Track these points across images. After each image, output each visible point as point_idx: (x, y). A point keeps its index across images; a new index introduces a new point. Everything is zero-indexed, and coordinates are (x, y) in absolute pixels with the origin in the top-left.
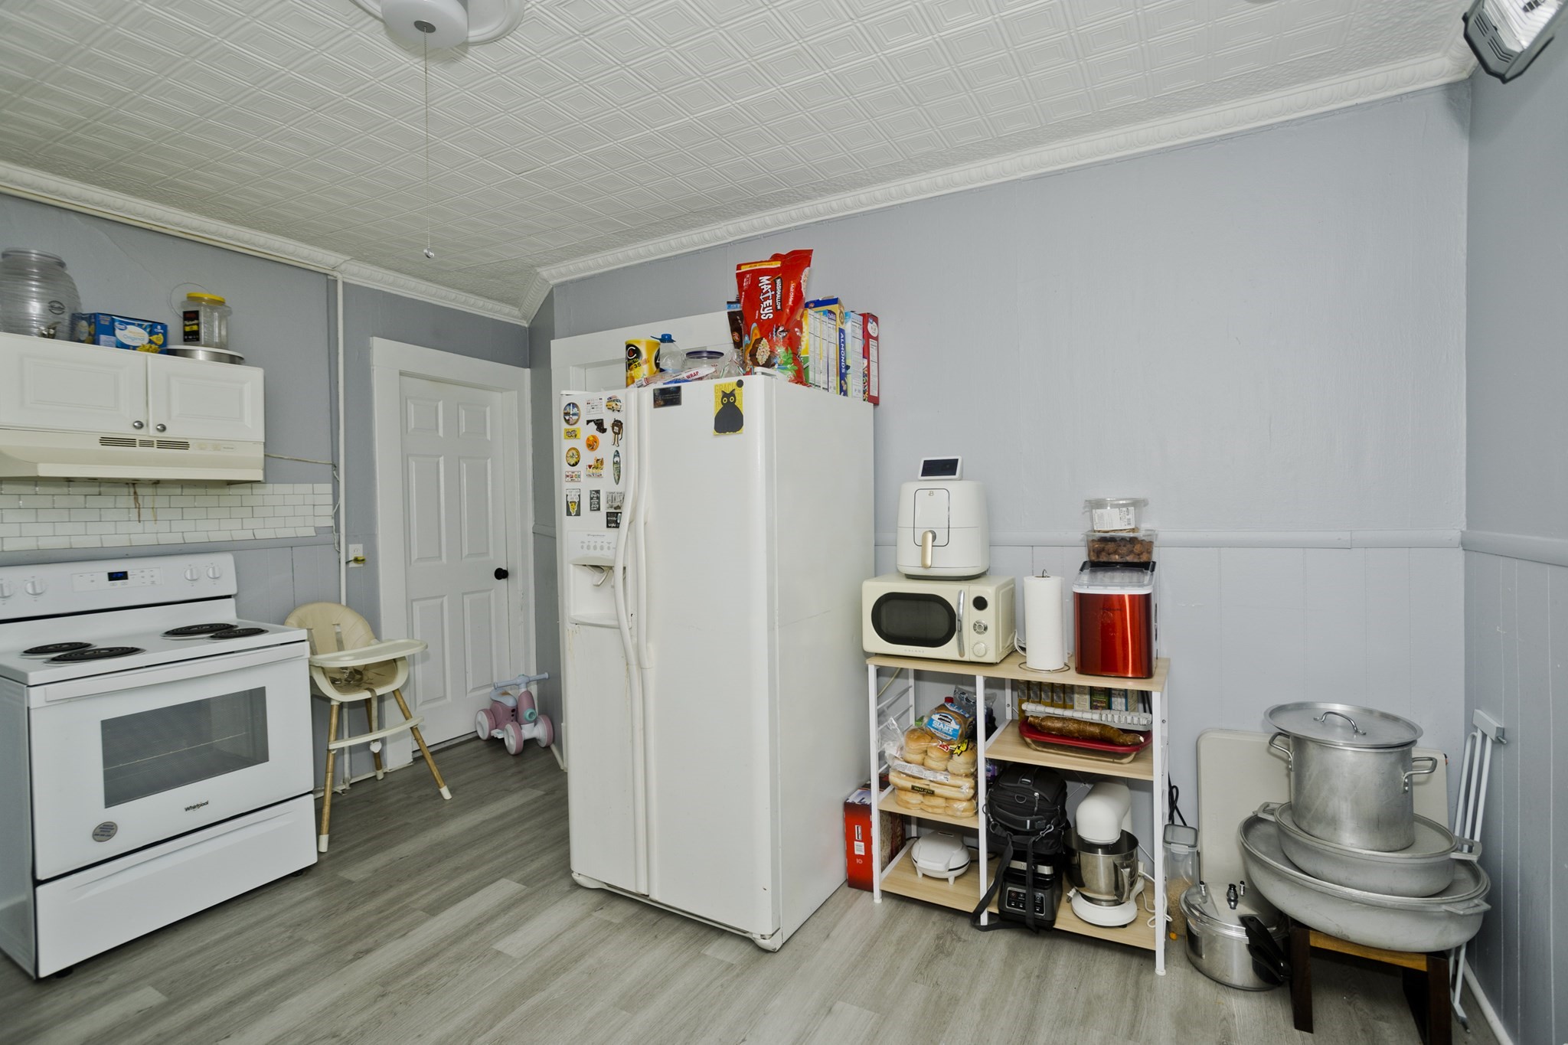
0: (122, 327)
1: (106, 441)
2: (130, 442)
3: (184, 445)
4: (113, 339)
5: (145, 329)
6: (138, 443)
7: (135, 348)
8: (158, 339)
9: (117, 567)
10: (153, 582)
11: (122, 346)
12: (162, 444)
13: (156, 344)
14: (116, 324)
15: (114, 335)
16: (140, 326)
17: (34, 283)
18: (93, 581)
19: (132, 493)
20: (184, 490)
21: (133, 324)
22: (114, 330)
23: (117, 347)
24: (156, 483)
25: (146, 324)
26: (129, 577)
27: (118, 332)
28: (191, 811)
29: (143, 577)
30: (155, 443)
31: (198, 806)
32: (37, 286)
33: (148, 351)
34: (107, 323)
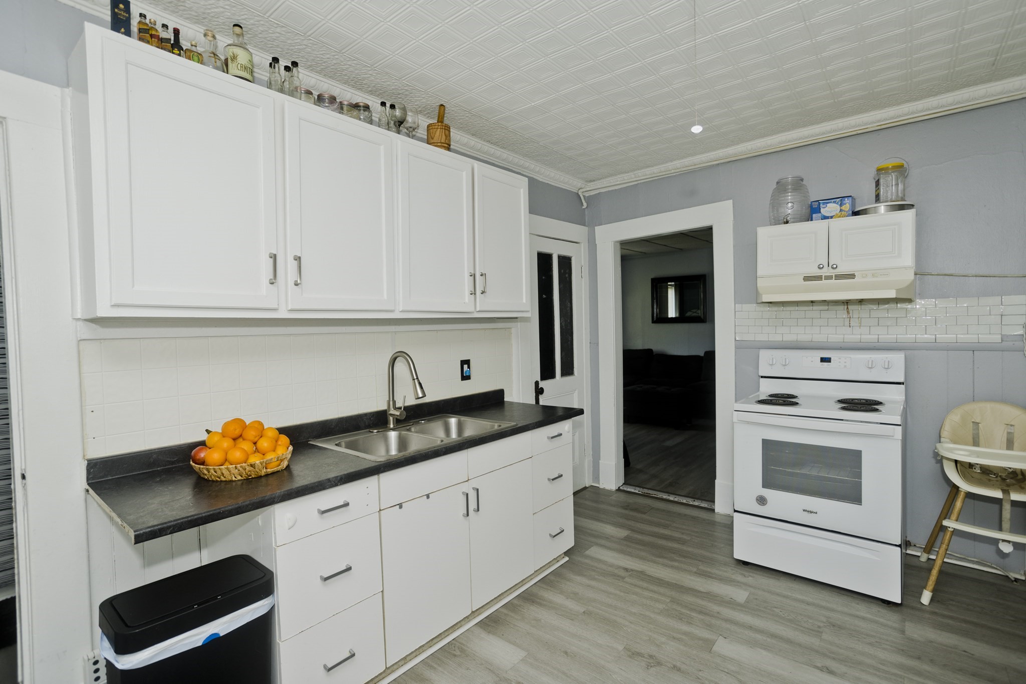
0: (824, 206)
1: (806, 279)
2: (819, 278)
3: (852, 276)
4: (819, 215)
5: (837, 203)
6: (823, 278)
7: (832, 217)
8: (847, 207)
9: (826, 355)
10: (845, 366)
11: (825, 218)
12: (838, 277)
13: (845, 211)
14: (821, 205)
15: (820, 212)
16: (834, 202)
17: (790, 194)
18: (812, 361)
19: (846, 309)
20: (880, 306)
21: (831, 202)
22: (820, 209)
23: (822, 219)
24: (861, 302)
25: (838, 200)
26: (832, 361)
27: (822, 210)
28: (806, 513)
29: (840, 362)
30: (834, 276)
31: (811, 512)
32: (791, 196)
33: (840, 217)
34: (816, 206)
